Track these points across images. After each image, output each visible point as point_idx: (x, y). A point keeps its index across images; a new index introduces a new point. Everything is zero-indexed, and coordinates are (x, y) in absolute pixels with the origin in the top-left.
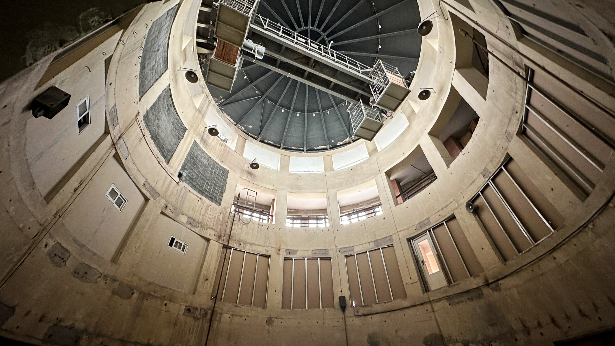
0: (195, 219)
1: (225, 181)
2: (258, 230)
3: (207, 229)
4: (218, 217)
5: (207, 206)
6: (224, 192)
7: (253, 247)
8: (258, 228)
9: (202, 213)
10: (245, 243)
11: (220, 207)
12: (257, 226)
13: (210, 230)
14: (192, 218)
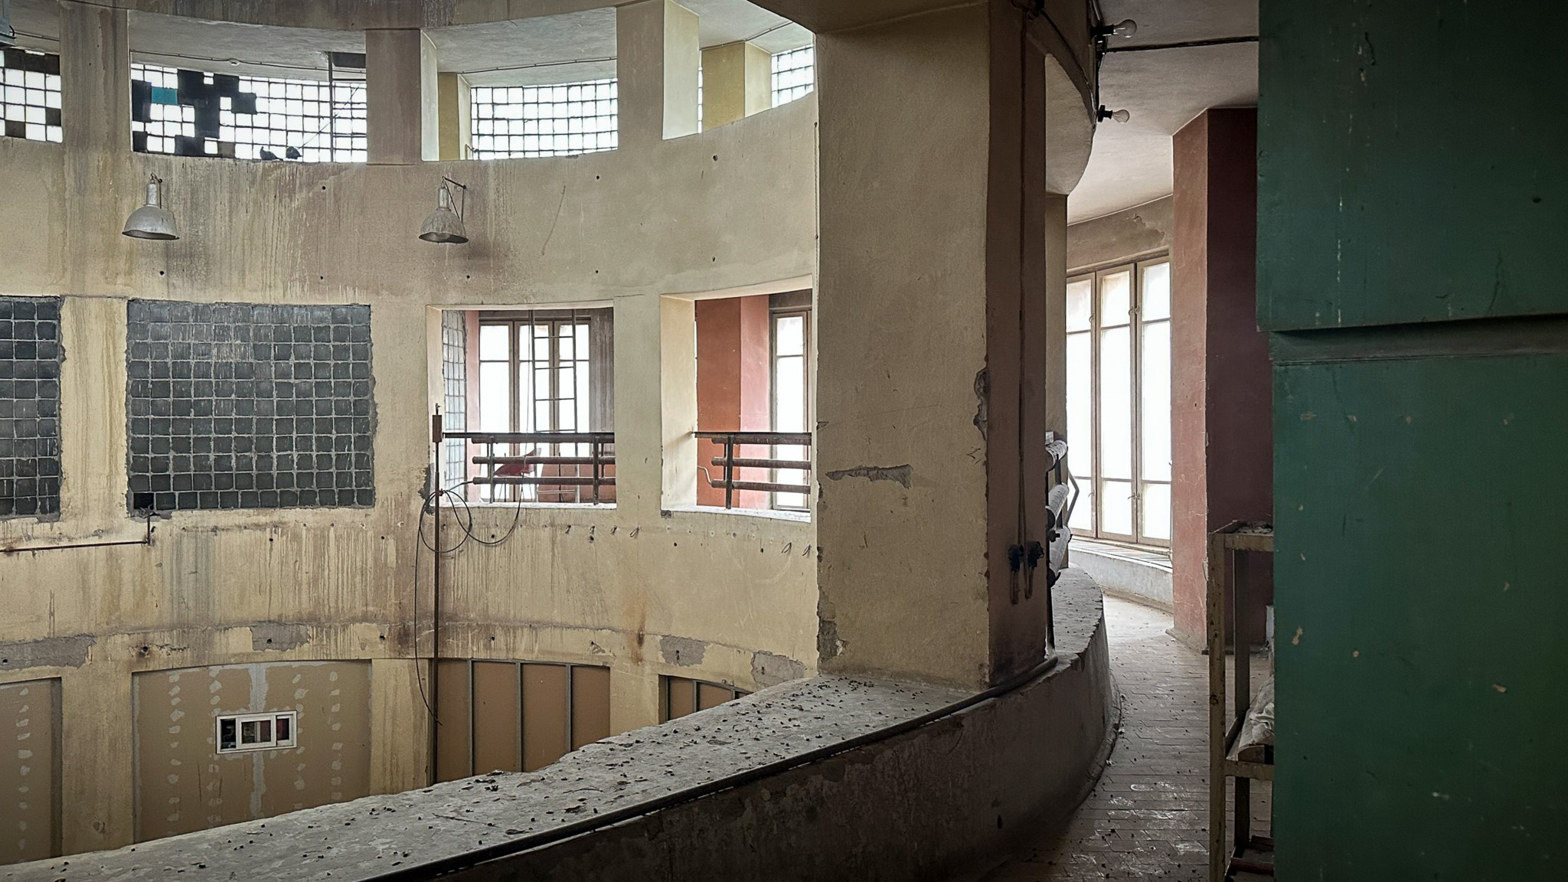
0: (280, 616)
1: (364, 371)
2: (554, 555)
3: (345, 627)
4: (376, 560)
5: (315, 535)
6: (374, 432)
7: (546, 635)
8: (553, 543)
9: (304, 578)
10: (511, 628)
11: (374, 513)
12: (546, 533)
13: (358, 628)
14: (270, 621)
